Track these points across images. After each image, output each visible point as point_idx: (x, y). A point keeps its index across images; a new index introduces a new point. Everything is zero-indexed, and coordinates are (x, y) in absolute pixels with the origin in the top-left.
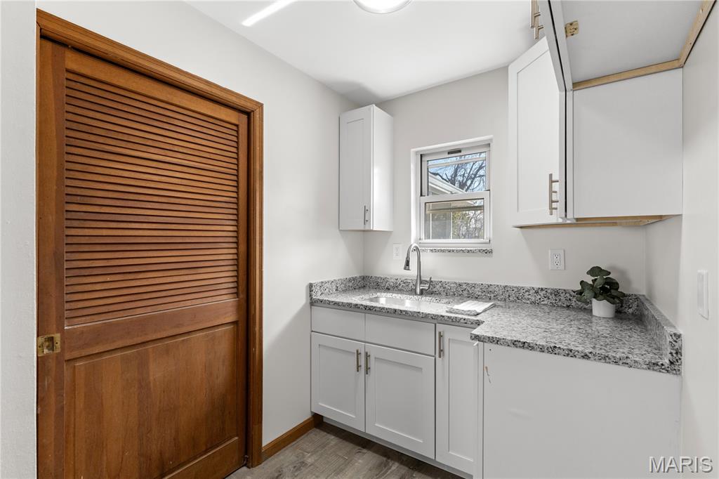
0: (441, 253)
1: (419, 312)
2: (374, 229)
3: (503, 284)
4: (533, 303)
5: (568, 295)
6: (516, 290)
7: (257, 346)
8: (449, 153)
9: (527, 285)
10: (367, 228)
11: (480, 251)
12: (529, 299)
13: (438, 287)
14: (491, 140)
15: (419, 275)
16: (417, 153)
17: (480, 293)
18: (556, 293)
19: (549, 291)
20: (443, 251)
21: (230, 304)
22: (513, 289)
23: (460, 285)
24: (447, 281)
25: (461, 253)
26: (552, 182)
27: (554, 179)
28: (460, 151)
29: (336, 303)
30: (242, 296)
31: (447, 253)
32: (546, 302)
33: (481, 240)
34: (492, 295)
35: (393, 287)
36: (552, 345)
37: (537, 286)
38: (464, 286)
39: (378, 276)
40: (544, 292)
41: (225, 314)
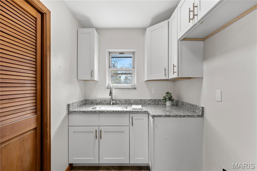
0: (119, 89)
1: (124, 111)
2: (95, 80)
3: (140, 99)
4: (149, 104)
5: (158, 101)
6: (144, 100)
7: (48, 139)
8: (120, 53)
9: (147, 99)
10: (92, 79)
11: (132, 88)
12: (148, 103)
13: (118, 101)
14: (136, 51)
15: (112, 98)
16: (108, 51)
17: (133, 103)
18: (155, 100)
19: (153, 100)
20: (120, 88)
21: (33, 119)
22: (143, 100)
23: (126, 100)
24: (121, 99)
25: (126, 89)
26: (174, 66)
27: (174, 65)
28: (124, 53)
29: (83, 112)
30: (39, 113)
31: (121, 89)
32: (152, 104)
33: (131, 85)
34: (137, 103)
35: (99, 103)
36: (176, 115)
37: (150, 99)
38: (127, 101)
39: (92, 99)
40: (152, 100)
41: (30, 124)
